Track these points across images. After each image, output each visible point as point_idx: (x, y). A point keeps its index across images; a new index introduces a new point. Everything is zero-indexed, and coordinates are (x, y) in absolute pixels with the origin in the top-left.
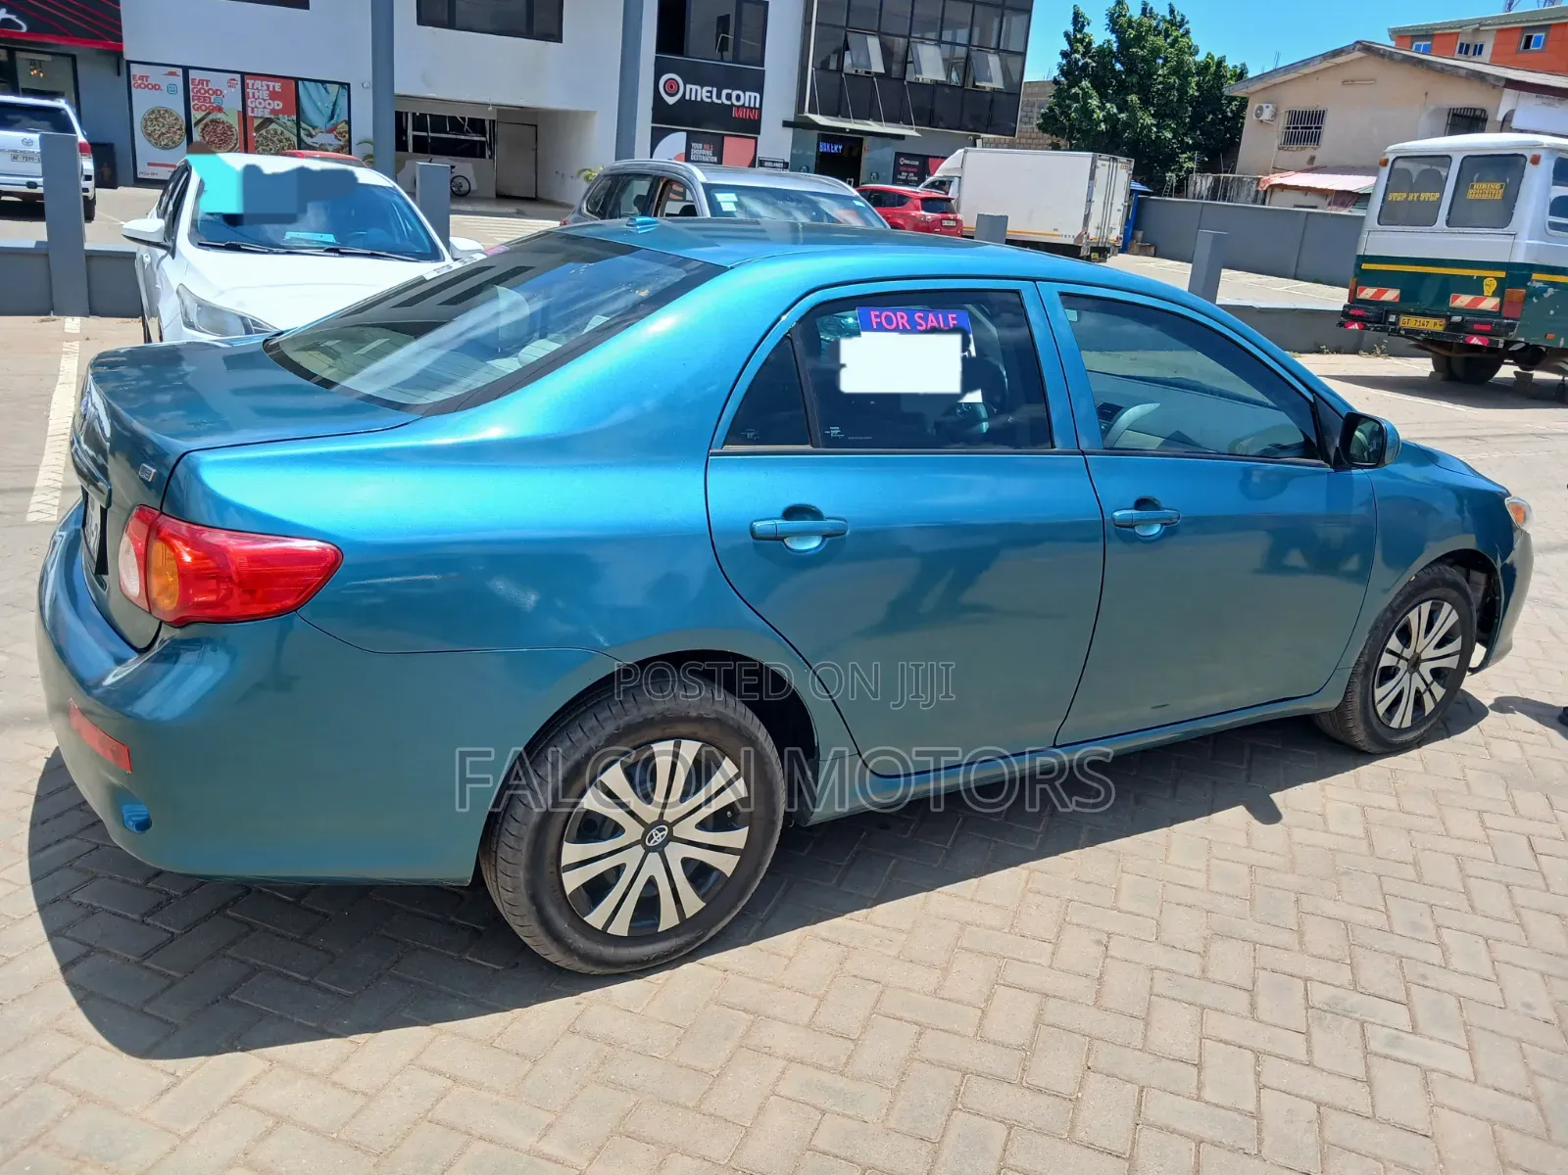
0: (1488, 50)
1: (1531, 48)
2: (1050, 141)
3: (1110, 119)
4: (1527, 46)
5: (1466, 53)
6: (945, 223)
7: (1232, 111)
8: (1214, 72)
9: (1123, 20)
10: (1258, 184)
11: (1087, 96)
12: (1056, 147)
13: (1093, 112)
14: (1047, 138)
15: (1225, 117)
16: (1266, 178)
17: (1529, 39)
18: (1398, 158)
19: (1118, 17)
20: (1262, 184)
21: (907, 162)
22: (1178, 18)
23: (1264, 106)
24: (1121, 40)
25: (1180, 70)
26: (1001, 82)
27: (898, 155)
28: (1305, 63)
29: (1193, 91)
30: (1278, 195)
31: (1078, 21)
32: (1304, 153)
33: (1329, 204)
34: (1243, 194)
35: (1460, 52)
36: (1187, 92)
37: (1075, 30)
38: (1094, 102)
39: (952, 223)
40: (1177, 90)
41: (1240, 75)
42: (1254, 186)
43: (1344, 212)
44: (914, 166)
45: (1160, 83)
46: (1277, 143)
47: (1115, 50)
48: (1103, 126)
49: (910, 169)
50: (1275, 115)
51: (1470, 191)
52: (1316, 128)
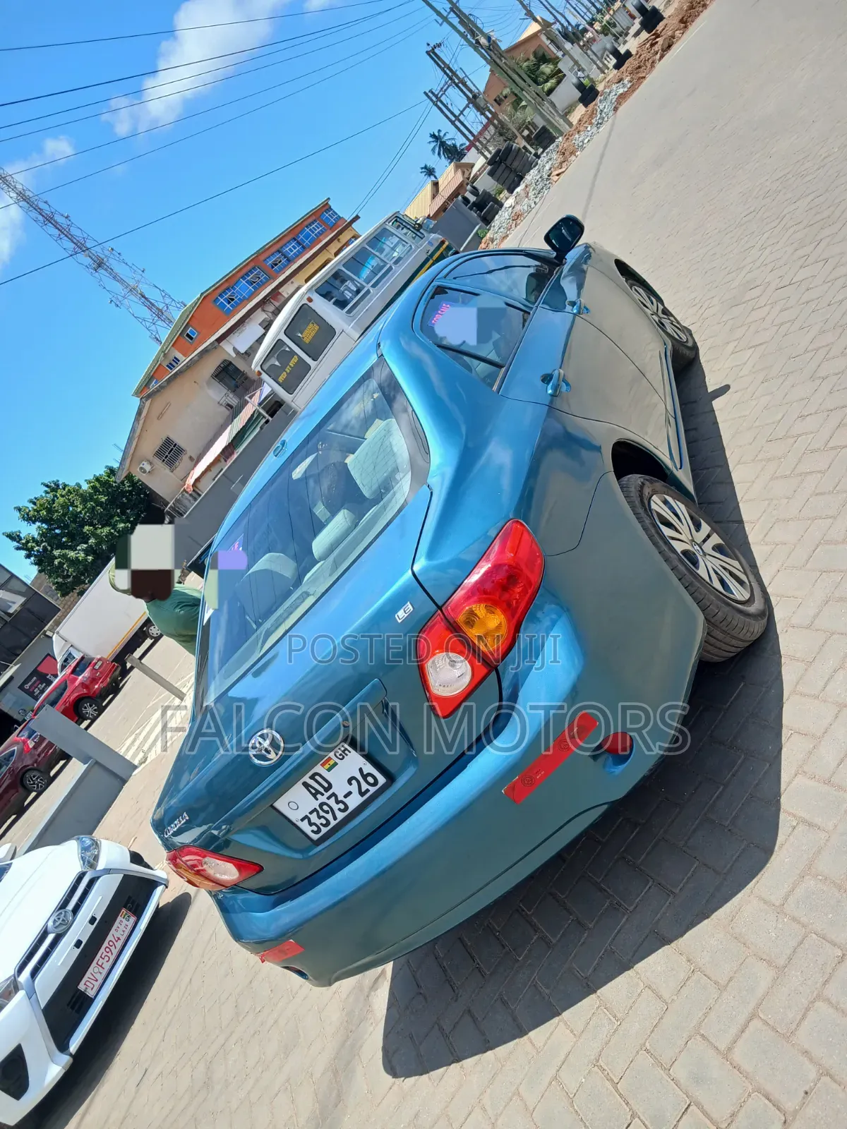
0: (179, 356)
1: (194, 337)
2: (76, 595)
3: (87, 552)
4: (191, 338)
5: (174, 367)
6: (97, 667)
7: (129, 487)
8: (100, 484)
9: (31, 513)
10: (187, 492)
11: (64, 556)
12: (81, 593)
13: (77, 558)
14: (74, 594)
15: (130, 492)
16: (186, 486)
17: (188, 335)
18: (261, 366)
19: (28, 515)
20: (188, 490)
21: (30, 684)
22: (53, 485)
23: (141, 466)
24: (43, 521)
25: (85, 498)
26: (20, 597)
27: (21, 687)
28: (133, 430)
29: (103, 499)
30: (200, 485)
31: (13, 537)
32: (184, 461)
33: (226, 461)
34: (186, 502)
35: (171, 369)
36: (102, 502)
37: (18, 542)
38: (72, 554)
39: (100, 663)
40: (97, 506)
41: (112, 472)
42: (186, 495)
43: (235, 456)
44: (35, 682)
45: (85, 514)
46: (167, 471)
47: (46, 527)
48: (90, 558)
49: (36, 685)
50: (151, 463)
51: (305, 339)
52: (174, 446)
